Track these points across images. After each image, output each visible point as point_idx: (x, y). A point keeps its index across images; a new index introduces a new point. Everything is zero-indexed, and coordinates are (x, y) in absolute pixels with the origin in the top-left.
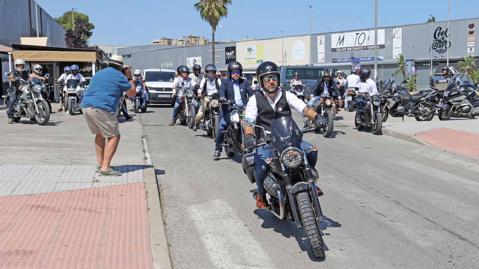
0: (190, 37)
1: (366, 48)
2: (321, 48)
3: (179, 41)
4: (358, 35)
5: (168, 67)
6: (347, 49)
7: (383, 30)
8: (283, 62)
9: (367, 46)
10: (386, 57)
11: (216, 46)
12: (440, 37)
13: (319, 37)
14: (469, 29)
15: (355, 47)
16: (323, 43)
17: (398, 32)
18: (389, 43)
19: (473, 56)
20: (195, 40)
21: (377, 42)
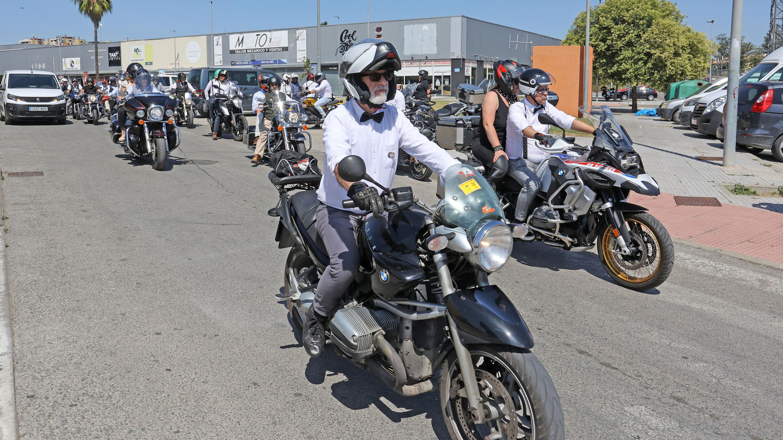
0: (64, 37)
1: (267, 50)
2: (218, 50)
3: (52, 41)
4: (259, 37)
5: (40, 68)
6: (246, 51)
7: (287, 31)
8: (176, 64)
9: (268, 48)
10: (289, 60)
11: (98, 45)
12: (347, 40)
13: (216, 38)
14: (376, 32)
15: (256, 49)
16: (220, 45)
17: (302, 34)
18: (292, 45)
20: (70, 41)
21: (280, 44)
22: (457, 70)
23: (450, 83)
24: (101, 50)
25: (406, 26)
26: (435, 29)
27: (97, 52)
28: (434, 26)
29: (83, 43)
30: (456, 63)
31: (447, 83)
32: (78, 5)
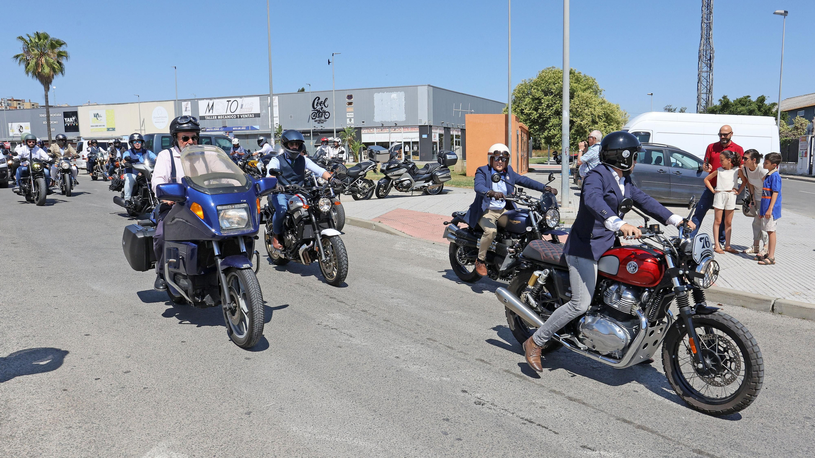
0: (10, 100)
1: (239, 117)
4: (230, 103)
6: (217, 118)
7: (258, 98)
8: (141, 130)
9: (240, 115)
10: (261, 127)
11: (50, 109)
12: (319, 107)
13: (184, 104)
14: (347, 100)
15: (227, 115)
16: (189, 111)
18: (264, 111)
19: (353, 126)
20: (19, 104)
21: (252, 110)
22: (425, 136)
23: (418, 149)
24: (54, 115)
25: (376, 94)
26: (403, 97)
27: (48, 117)
28: (402, 94)
29: (35, 107)
30: (424, 129)
31: (415, 148)
32: (23, 66)
